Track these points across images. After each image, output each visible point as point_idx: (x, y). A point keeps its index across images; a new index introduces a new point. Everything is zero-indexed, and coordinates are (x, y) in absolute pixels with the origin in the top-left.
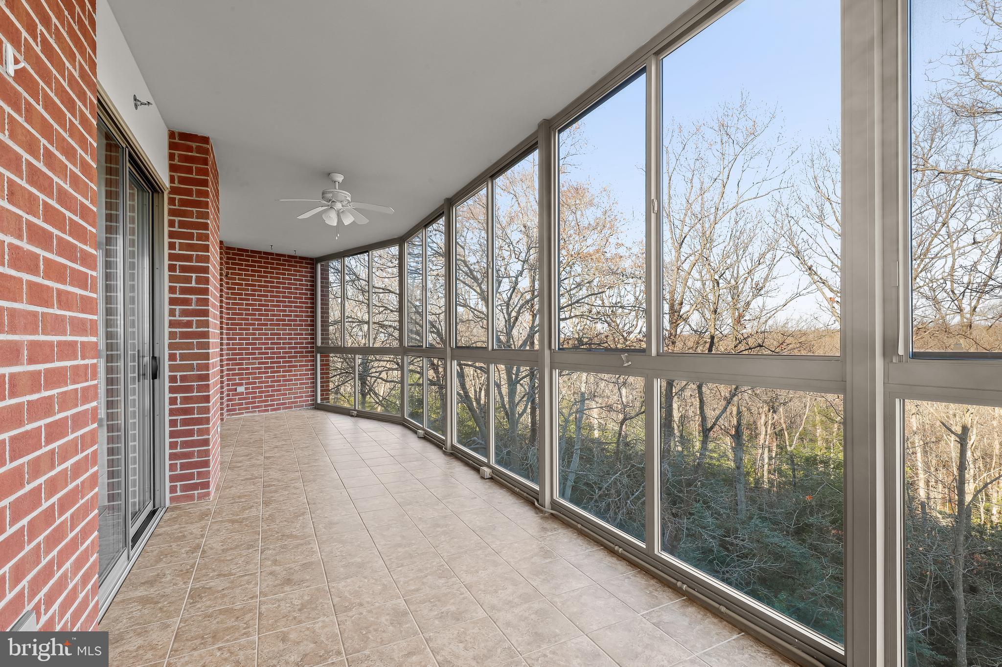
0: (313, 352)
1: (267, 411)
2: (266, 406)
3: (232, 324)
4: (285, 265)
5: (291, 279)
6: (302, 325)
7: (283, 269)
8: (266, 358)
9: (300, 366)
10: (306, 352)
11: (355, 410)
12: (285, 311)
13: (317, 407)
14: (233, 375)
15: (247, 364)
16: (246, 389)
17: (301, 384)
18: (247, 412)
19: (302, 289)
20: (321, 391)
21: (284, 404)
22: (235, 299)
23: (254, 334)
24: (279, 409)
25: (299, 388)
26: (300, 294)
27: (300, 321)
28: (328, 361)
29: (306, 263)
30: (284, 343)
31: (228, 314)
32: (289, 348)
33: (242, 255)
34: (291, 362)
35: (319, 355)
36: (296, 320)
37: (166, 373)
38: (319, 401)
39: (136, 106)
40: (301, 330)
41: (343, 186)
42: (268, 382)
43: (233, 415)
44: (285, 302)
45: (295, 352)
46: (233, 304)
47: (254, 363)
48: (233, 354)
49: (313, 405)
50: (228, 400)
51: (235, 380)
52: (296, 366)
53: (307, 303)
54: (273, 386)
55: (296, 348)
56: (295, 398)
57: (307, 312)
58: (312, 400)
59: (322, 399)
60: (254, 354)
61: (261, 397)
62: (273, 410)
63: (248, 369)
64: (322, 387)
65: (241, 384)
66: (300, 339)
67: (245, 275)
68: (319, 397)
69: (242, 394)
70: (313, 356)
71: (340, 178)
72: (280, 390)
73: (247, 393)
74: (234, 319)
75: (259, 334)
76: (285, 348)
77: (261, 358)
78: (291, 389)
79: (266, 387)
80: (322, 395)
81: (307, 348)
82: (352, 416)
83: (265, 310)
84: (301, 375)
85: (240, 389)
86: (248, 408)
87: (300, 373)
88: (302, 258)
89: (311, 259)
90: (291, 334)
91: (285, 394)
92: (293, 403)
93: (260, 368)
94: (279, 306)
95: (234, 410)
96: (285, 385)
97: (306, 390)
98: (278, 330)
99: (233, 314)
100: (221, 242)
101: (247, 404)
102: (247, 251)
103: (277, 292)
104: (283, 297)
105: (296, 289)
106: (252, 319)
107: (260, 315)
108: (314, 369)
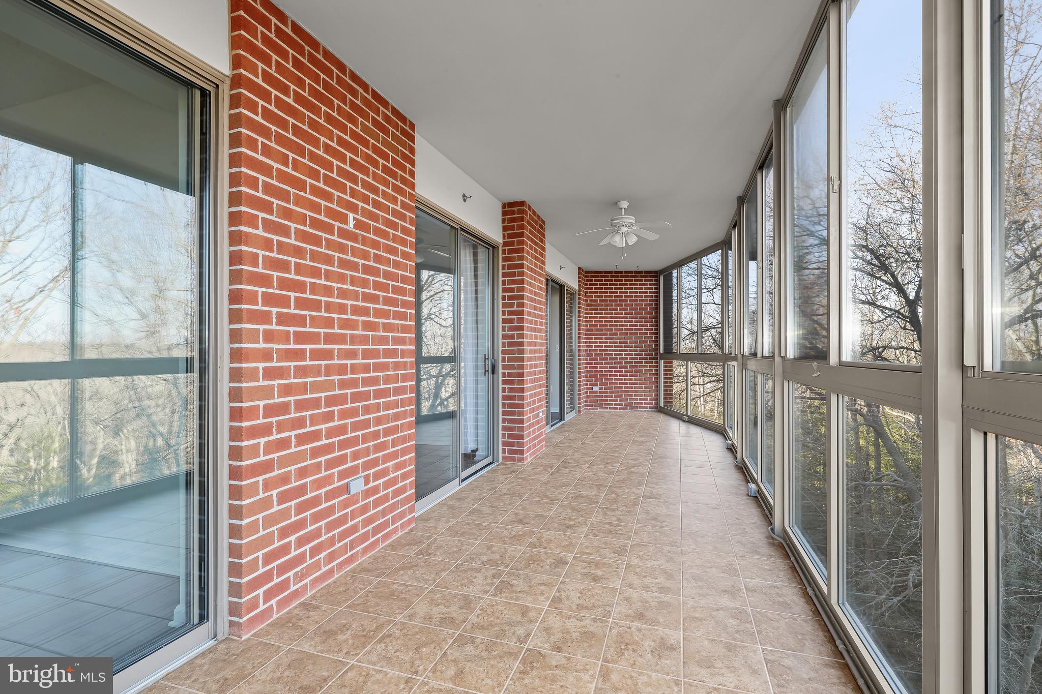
0: (656, 358)
1: (616, 409)
2: (615, 404)
3: (590, 334)
4: (632, 281)
5: (637, 293)
6: (646, 334)
7: (631, 285)
8: (615, 363)
9: (645, 371)
10: (651, 358)
11: (687, 416)
12: (632, 321)
13: (660, 410)
14: (591, 376)
15: (601, 367)
16: (600, 388)
17: (646, 387)
18: (601, 408)
19: (647, 301)
20: (665, 395)
21: (631, 404)
22: (592, 313)
23: (606, 342)
24: (626, 408)
25: (644, 391)
26: (645, 305)
27: (645, 330)
28: (671, 366)
29: (651, 277)
30: (631, 350)
31: (587, 326)
32: (635, 355)
33: (597, 276)
34: (637, 367)
35: (662, 362)
36: (641, 330)
37: (500, 370)
38: (662, 405)
39: (465, 201)
40: (645, 338)
41: (628, 211)
42: (617, 384)
43: (590, 409)
44: (632, 313)
45: (640, 358)
46: (591, 318)
47: (606, 367)
48: (591, 359)
49: (656, 407)
50: (587, 397)
51: (591, 380)
52: (641, 371)
53: (651, 313)
54: (621, 388)
55: (642, 354)
56: (640, 399)
57: (652, 321)
58: (655, 403)
59: (665, 403)
60: (606, 359)
61: (612, 396)
62: (621, 409)
63: (601, 372)
64: (665, 391)
65: (596, 385)
66: (645, 346)
67: (600, 293)
68: (662, 401)
69: (596, 392)
70: (657, 362)
71: (625, 205)
72: (627, 392)
73: (601, 392)
74: (591, 330)
75: (610, 342)
76: (631, 355)
77: (612, 363)
78: (637, 392)
79: (616, 388)
80: (665, 399)
81: (652, 354)
82: (684, 421)
83: (615, 322)
84: (645, 379)
85: (596, 388)
86: (601, 405)
87: (645, 376)
88: (647, 272)
89: (656, 272)
90: (637, 342)
91: (632, 396)
92: (638, 404)
93: (611, 372)
94: (627, 317)
95: (591, 405)
96: (632, 388)
97: (650, 393)
98: (625, 338)
99: (591, 326)
100: (579, 268)
101: (600, 401)
102: (601, 272)
103: (625, 305)
104: (630, 309)
105: (642, 301)
106: (605, 330)
107: (611, 326)
108: (658, 374)
